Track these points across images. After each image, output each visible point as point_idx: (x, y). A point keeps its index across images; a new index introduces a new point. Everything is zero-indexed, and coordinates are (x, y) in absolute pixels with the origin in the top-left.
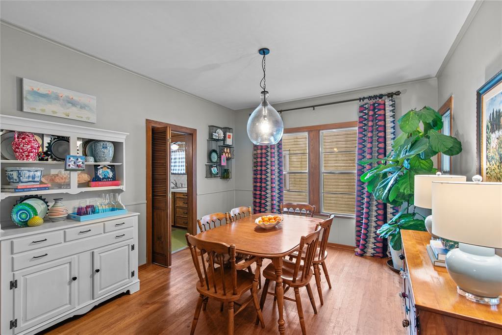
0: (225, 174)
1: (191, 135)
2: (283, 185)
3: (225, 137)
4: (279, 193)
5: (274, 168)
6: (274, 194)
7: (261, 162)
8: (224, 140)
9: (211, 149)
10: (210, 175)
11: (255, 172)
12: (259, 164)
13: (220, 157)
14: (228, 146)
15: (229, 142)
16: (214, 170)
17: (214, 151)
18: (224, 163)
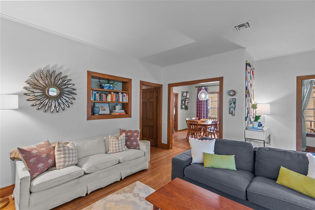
0: (186, 108)
1: (177, 95)
2: (208, 112)
3: (186, 95)
4: (206, 115)
5: (205, 106)
6: (205, 115)
7: (200, 104)
8: (186, 96)
9: (182, 99)
10: (182, 108)
11: (197, 108)
12: (199, 105)
13: (185, 102)
14: (187, 98)
15: (188, 97)
16: (183, 107)
17: (183, 100)
18: (186, 104)
